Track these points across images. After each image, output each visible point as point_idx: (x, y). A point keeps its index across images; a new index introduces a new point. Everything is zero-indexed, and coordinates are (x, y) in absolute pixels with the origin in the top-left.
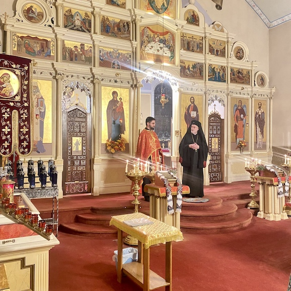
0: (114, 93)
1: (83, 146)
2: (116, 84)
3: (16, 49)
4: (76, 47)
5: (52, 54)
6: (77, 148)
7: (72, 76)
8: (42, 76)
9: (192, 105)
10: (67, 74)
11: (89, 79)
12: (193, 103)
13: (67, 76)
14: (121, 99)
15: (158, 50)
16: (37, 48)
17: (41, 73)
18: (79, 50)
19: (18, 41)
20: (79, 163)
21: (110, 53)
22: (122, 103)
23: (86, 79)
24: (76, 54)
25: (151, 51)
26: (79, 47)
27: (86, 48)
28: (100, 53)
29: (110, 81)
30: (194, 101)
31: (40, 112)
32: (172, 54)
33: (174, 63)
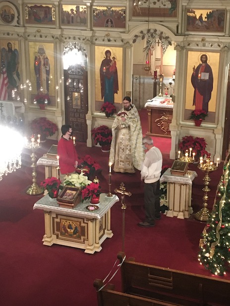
0: (108, 52)
1: (81, 101)
2: (109, 43)
3: (27, 18)
4: (72, 10)
5: (53, 19)
6: (77, 103)
7: (70, 38)
8: (47, 39)
9: (204, 65)
10: (66, 36)
11: (84, 39)
12: (206, 62)
13: (66, 38)
14: (114, 58)
15: (155, 3)
16: (42, 15)
17: (46, 37)
18: (75, 13)
19: (29, 11)
20: (78, 115)
21: (104, 11)
22: (115, 62)
23: (81, 39)
24: (72, 17)
25: (146, 5)
26: (75, 9)
27: (81, 10)
28: (94, 12)
29: (103, 40)
30: (207, 60)
31: (46, 70)
32: (172, 5)
33: (175, 16)
